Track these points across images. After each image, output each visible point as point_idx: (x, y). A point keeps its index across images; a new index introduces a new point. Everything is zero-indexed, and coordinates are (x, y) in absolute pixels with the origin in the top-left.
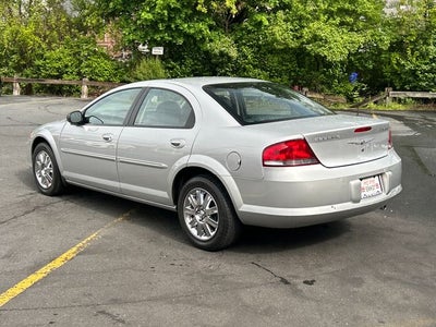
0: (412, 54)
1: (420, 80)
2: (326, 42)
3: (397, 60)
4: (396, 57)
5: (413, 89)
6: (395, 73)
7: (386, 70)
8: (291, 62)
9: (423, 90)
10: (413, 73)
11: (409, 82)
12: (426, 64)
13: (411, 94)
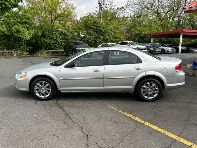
0: (48, 38)
1: (52, 46)
2: (22, 33)
3: (43, 40)
4: (42, 39)
5: (49, 49)
6: (42, 44)
7: (39, 43)
8: (5, 40)
9: (53, 49)
10: (49, 44)
11: (48, 47)
12: (53, 41)
13: (50, 50)
